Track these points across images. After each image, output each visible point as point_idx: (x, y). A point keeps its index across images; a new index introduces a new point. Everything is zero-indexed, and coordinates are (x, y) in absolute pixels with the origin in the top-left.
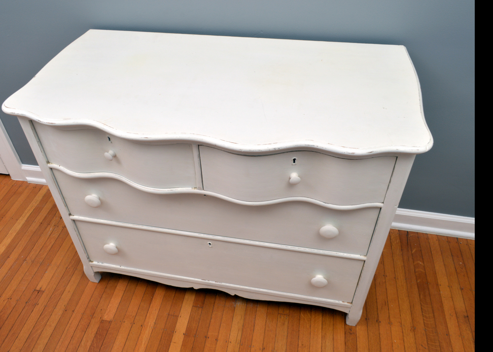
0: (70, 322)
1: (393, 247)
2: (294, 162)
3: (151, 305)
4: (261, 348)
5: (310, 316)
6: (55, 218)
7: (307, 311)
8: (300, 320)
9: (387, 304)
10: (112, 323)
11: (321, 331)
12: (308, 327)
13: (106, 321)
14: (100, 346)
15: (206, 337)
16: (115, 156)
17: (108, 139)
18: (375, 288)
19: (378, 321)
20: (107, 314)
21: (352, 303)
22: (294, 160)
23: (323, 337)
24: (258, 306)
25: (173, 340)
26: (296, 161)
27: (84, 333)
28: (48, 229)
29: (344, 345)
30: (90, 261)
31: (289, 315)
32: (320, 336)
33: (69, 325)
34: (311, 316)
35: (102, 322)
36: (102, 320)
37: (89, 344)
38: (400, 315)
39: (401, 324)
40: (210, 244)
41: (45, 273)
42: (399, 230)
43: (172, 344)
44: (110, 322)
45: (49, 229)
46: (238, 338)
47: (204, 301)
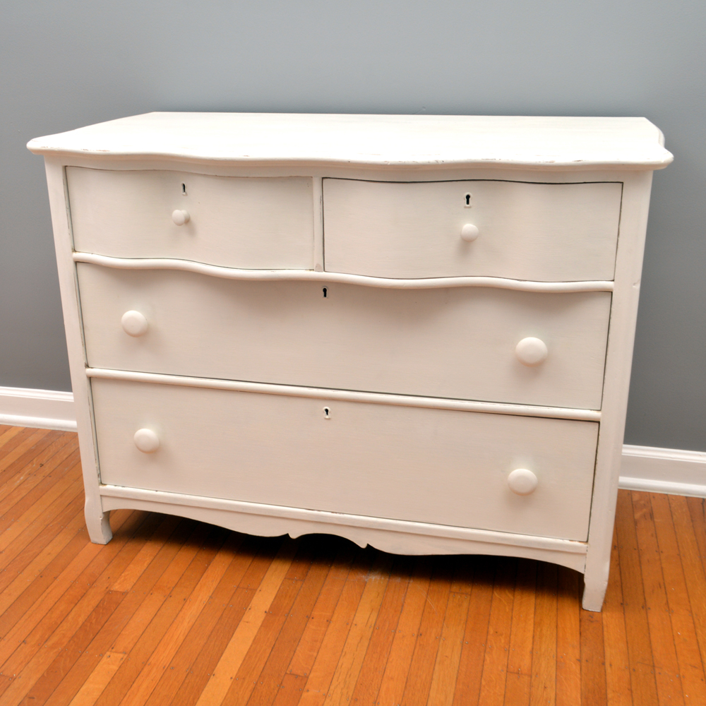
0: (48, 591)
1: (674, 517)
2: (468, 203)
3: (205, 575)
4: (416, 633)
5: (512, 597)
6: (30, 465)
7: (507, 591)
8: (491, 601)
9: (663, 587)
10: (128, 595)
11: (532, 616)
12: (507, 610)
13: (116, 592)
14: (103, 622)
15: (308, 617)
16: (187, 221)
17: (182, 188)
18: (641, 567)
19: (645, 607)
20: (120, 584)
21: (587, 542)
22: (468, 197)
23: (537, 624)
24: (411, 581)
25: (245, 618)
26: (470, 199)
27: (73, 605)
28: (16, 478)
29: (578, 635)
30: (101, 484)
31: (471, 595)
32: (531, 622)
33: (45, 595)
34: (514, 596)
35: (109, 592)
36: (110, 591)
37: (81, 620)
38: (689, 602)
39: (691, 612)
40: (327, 410)
41: (6, 529)
42: (686, 497)
43: (241, 624)
44: (125, 594)
45: (19, 478)
46: (370, 620)
47: (308, 572)
